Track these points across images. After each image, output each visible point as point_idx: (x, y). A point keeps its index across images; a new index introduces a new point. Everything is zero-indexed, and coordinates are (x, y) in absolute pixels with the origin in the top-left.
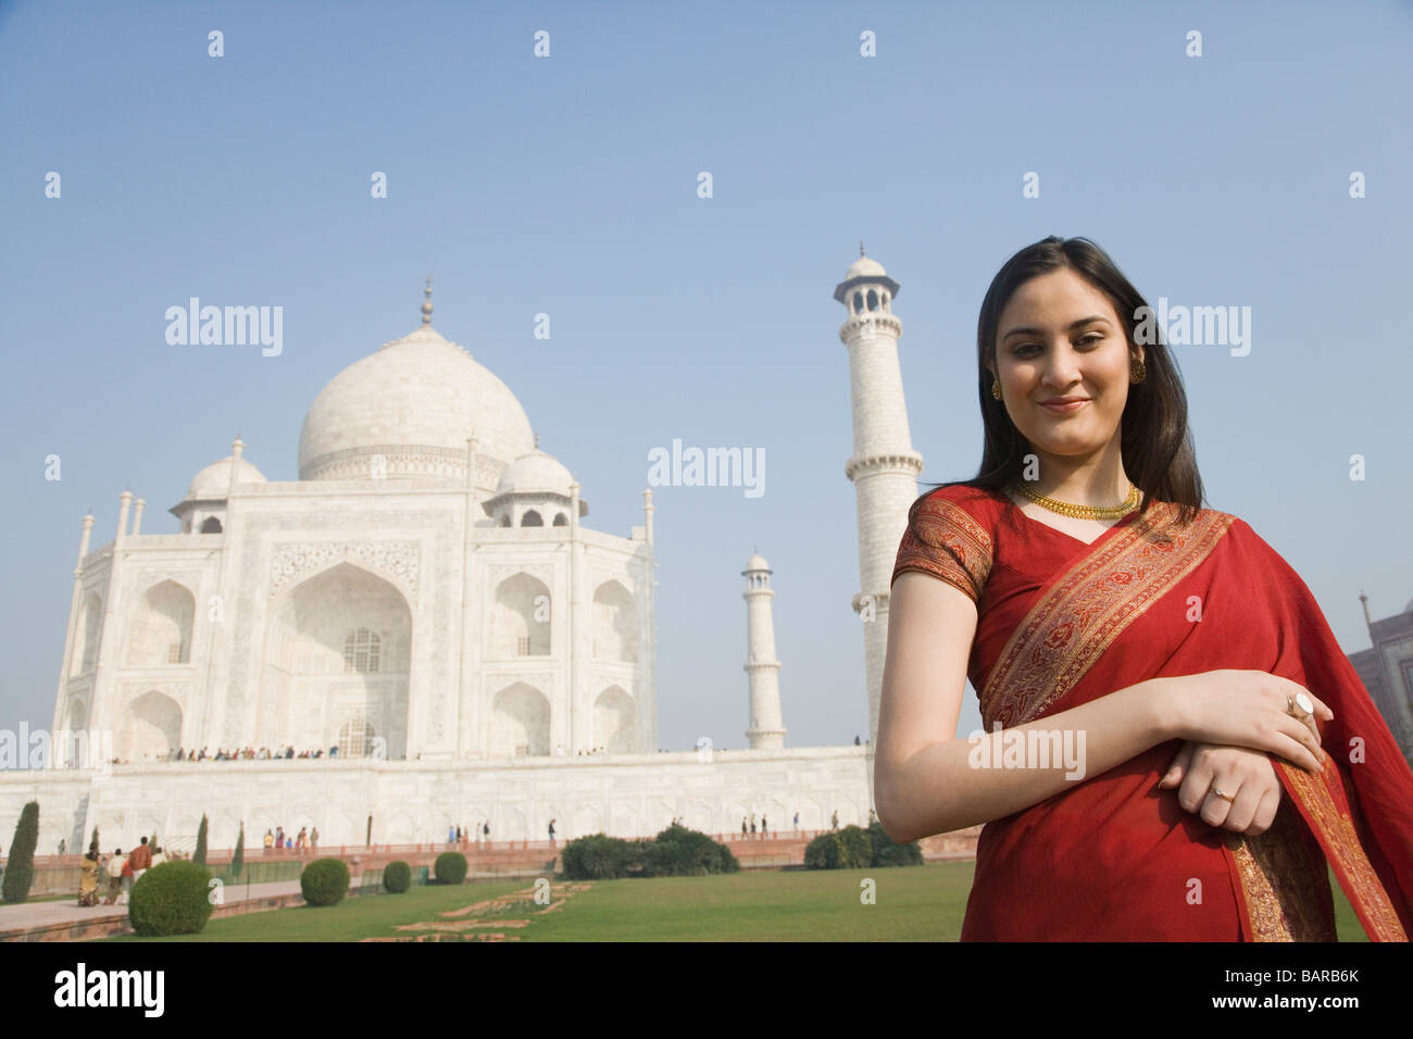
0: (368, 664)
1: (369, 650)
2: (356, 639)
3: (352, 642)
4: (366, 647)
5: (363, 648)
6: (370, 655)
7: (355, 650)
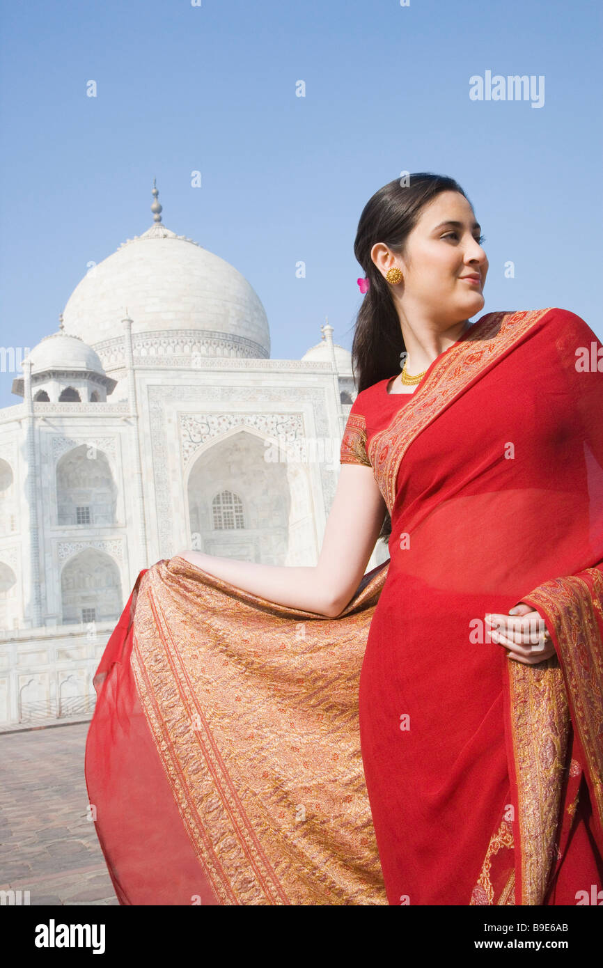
0: (235, 522)
1: (233, 510)
2: (221, 500)
3: (219, 503)
4: (231, 508)
5: (228, 508)
6: (235, 514)
7: (222, 511)
